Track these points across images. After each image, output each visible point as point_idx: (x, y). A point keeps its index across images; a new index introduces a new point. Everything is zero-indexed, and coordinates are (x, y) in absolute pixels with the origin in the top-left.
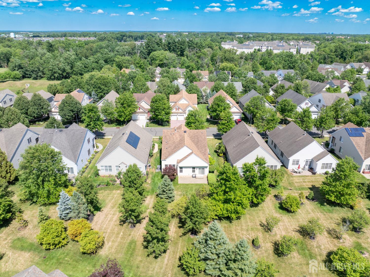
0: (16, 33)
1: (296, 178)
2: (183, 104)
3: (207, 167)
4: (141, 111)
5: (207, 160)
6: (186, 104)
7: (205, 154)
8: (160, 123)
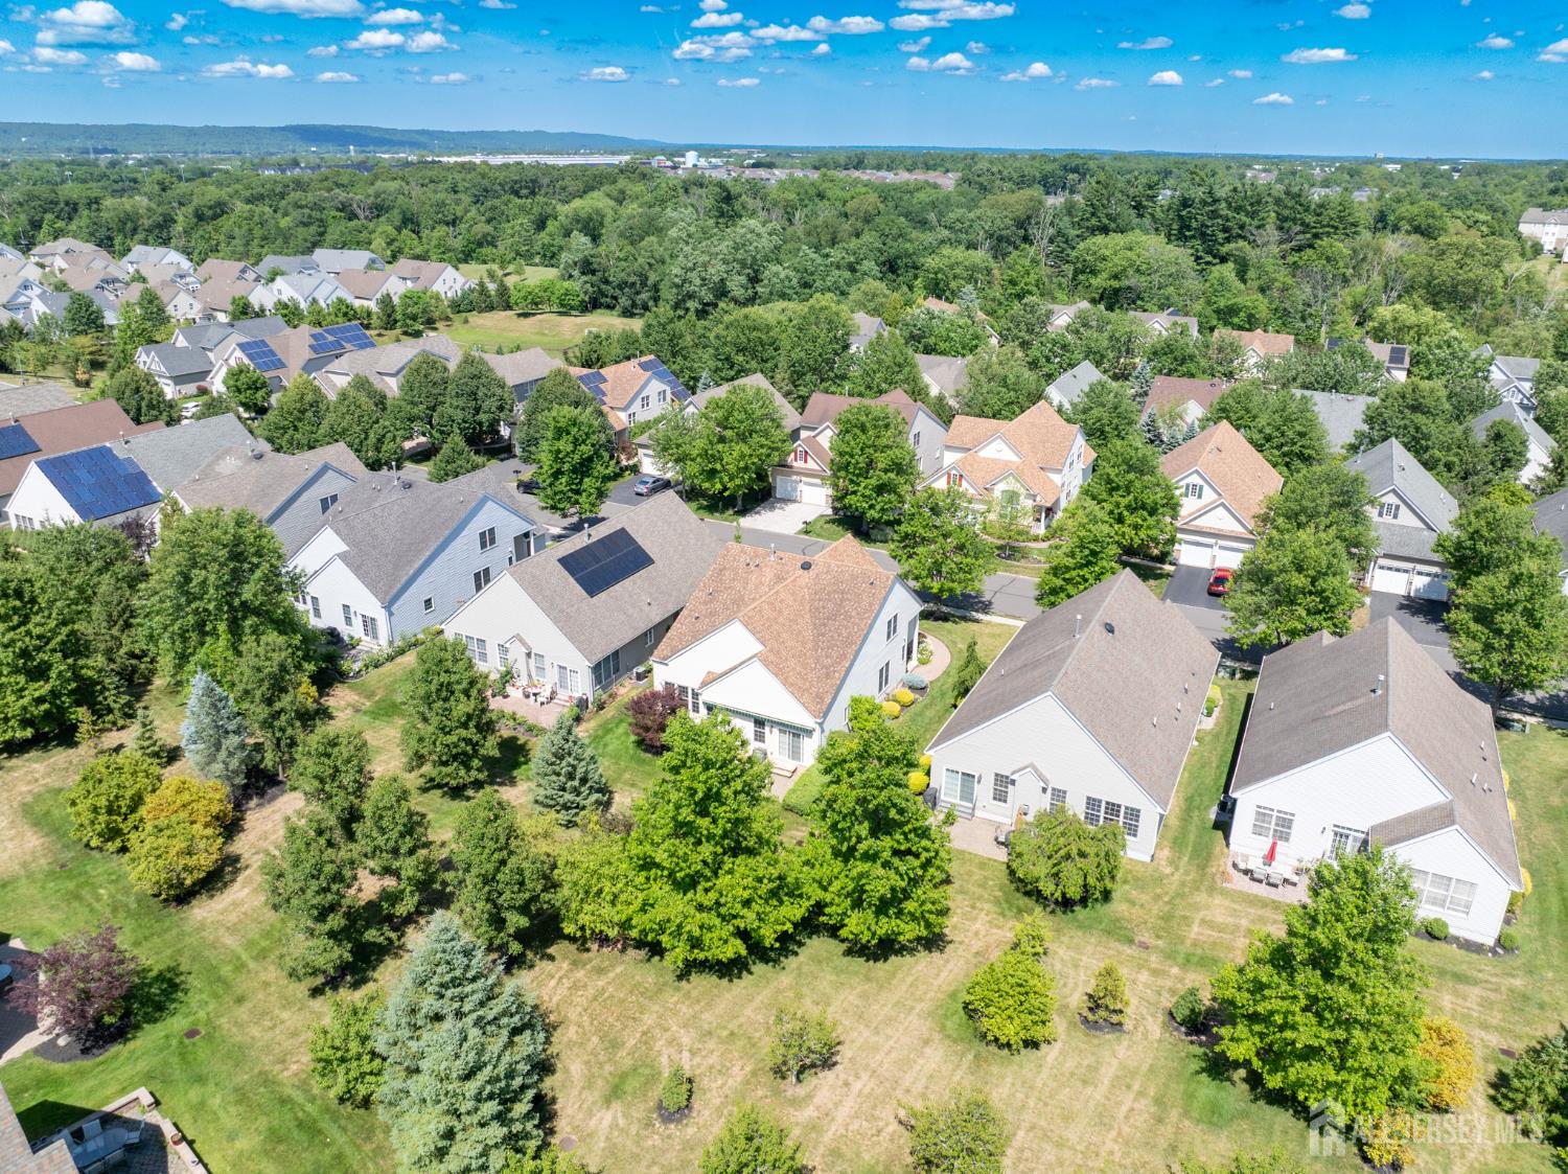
0: (705, 151)
1: (1227, 903)
2: (995, 461)
3: (809, 733)
4: (811, 465)
5: (822, 699)
6: (1007, 463)
7: (827, 676)
8: (865, 528)
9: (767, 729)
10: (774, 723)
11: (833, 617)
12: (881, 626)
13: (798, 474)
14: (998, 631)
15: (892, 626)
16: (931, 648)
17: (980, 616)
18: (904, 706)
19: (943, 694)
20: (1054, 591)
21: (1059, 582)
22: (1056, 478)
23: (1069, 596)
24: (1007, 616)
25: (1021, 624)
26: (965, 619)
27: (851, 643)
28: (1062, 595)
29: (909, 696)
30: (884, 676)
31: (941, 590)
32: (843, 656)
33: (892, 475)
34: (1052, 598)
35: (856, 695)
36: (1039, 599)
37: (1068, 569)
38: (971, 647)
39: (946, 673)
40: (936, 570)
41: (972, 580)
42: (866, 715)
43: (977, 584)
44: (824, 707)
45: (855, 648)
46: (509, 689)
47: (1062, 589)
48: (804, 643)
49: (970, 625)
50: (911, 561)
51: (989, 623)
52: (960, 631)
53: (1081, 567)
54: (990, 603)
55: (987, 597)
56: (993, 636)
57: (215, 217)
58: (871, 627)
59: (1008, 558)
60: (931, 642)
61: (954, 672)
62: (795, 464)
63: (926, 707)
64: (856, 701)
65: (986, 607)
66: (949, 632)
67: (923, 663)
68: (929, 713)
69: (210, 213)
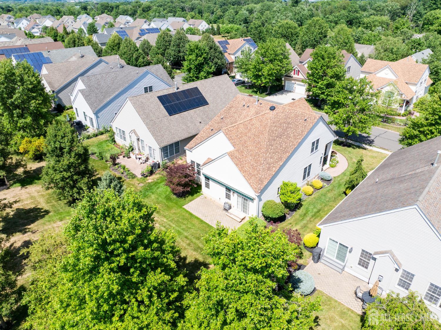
2: (384, 79)
3: (252, 200)
4: (301, 76)
5: (262, 182)
6: (389, 80)
7: (269, 169)
8: (319, 103)
9: (231, 193)
10: (235, 191)
11: (280, 136)
12: (307, 145)
13: (295, 80)
14: (375, 155)
15: (315, 145)
16: (338, 159)
17: (367, 147)
18: (316, 189)
19: (340, 185)
20: (412, 137)
21: (416, 133)
22: (413, 88)
23: (421, 141)
24: (381, 148)
25: (389, 153)
26: (359, 147)
27: (286, 152)
28: (416, 140)
29: (319, 184)
30: (307, 172)
31: (348, 131)
32: (280, 159)
33: (334, 80)
34: (410, 141)
35: (286, 181)
36: (401, 141)
37: (422, 125)
38: (360, 162)
39: (344, 174)
40: (347, 121)
41: (365, 127)
42: (289, 193)
43: (367, 130)
44: (262, 187)
45: (288, 154)
46: (131, 155)
47: (416, 136)
48: (260, 149)
49: (361, 150)
50: (335, 116)
51: (371, 150)
52: (355, 153)
53: (431, 125)
54: (373, 141)
55: (372, 138)
56: (373, 157)
57: (148, 11)
58: (300, 144)
59: (385, 122)
60: (339, 157)
61: (348, 173)
62: (294, 76)
63: (328, 191)
64: (286, 185)
65: (371, 143)
66: (350, 152)
67: (332, 166)
68: (329, 195)
69: (146, 10)
